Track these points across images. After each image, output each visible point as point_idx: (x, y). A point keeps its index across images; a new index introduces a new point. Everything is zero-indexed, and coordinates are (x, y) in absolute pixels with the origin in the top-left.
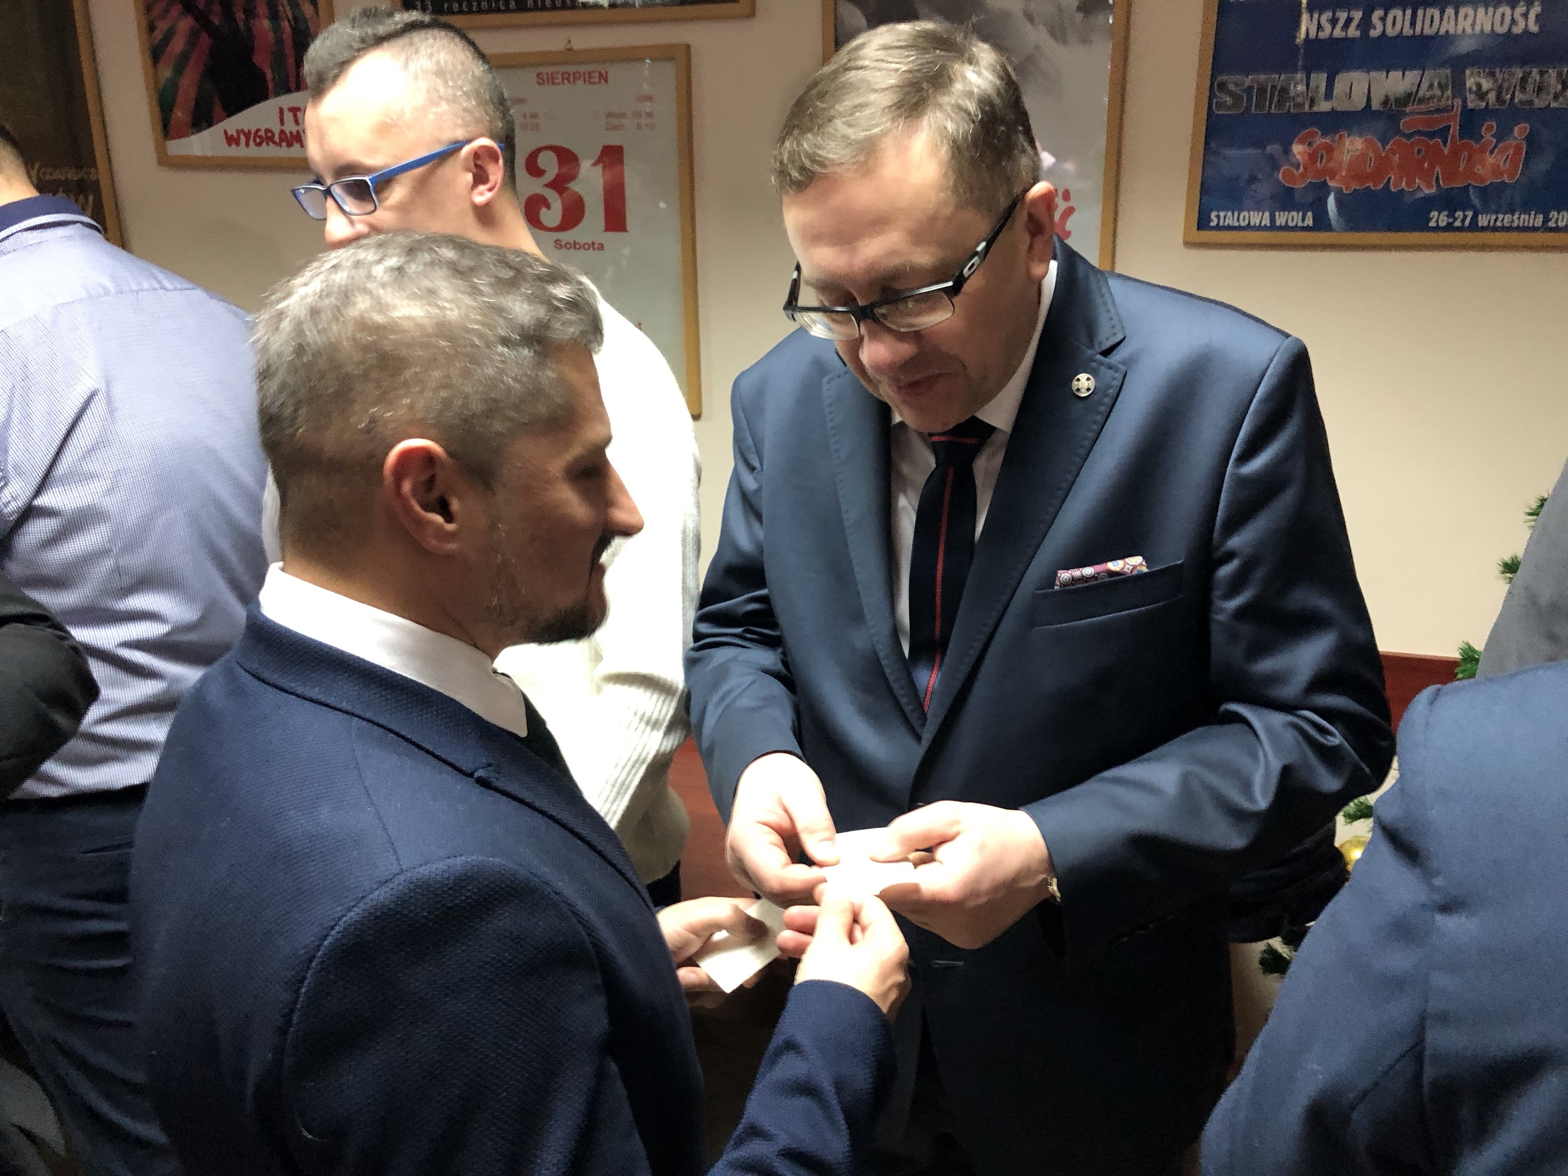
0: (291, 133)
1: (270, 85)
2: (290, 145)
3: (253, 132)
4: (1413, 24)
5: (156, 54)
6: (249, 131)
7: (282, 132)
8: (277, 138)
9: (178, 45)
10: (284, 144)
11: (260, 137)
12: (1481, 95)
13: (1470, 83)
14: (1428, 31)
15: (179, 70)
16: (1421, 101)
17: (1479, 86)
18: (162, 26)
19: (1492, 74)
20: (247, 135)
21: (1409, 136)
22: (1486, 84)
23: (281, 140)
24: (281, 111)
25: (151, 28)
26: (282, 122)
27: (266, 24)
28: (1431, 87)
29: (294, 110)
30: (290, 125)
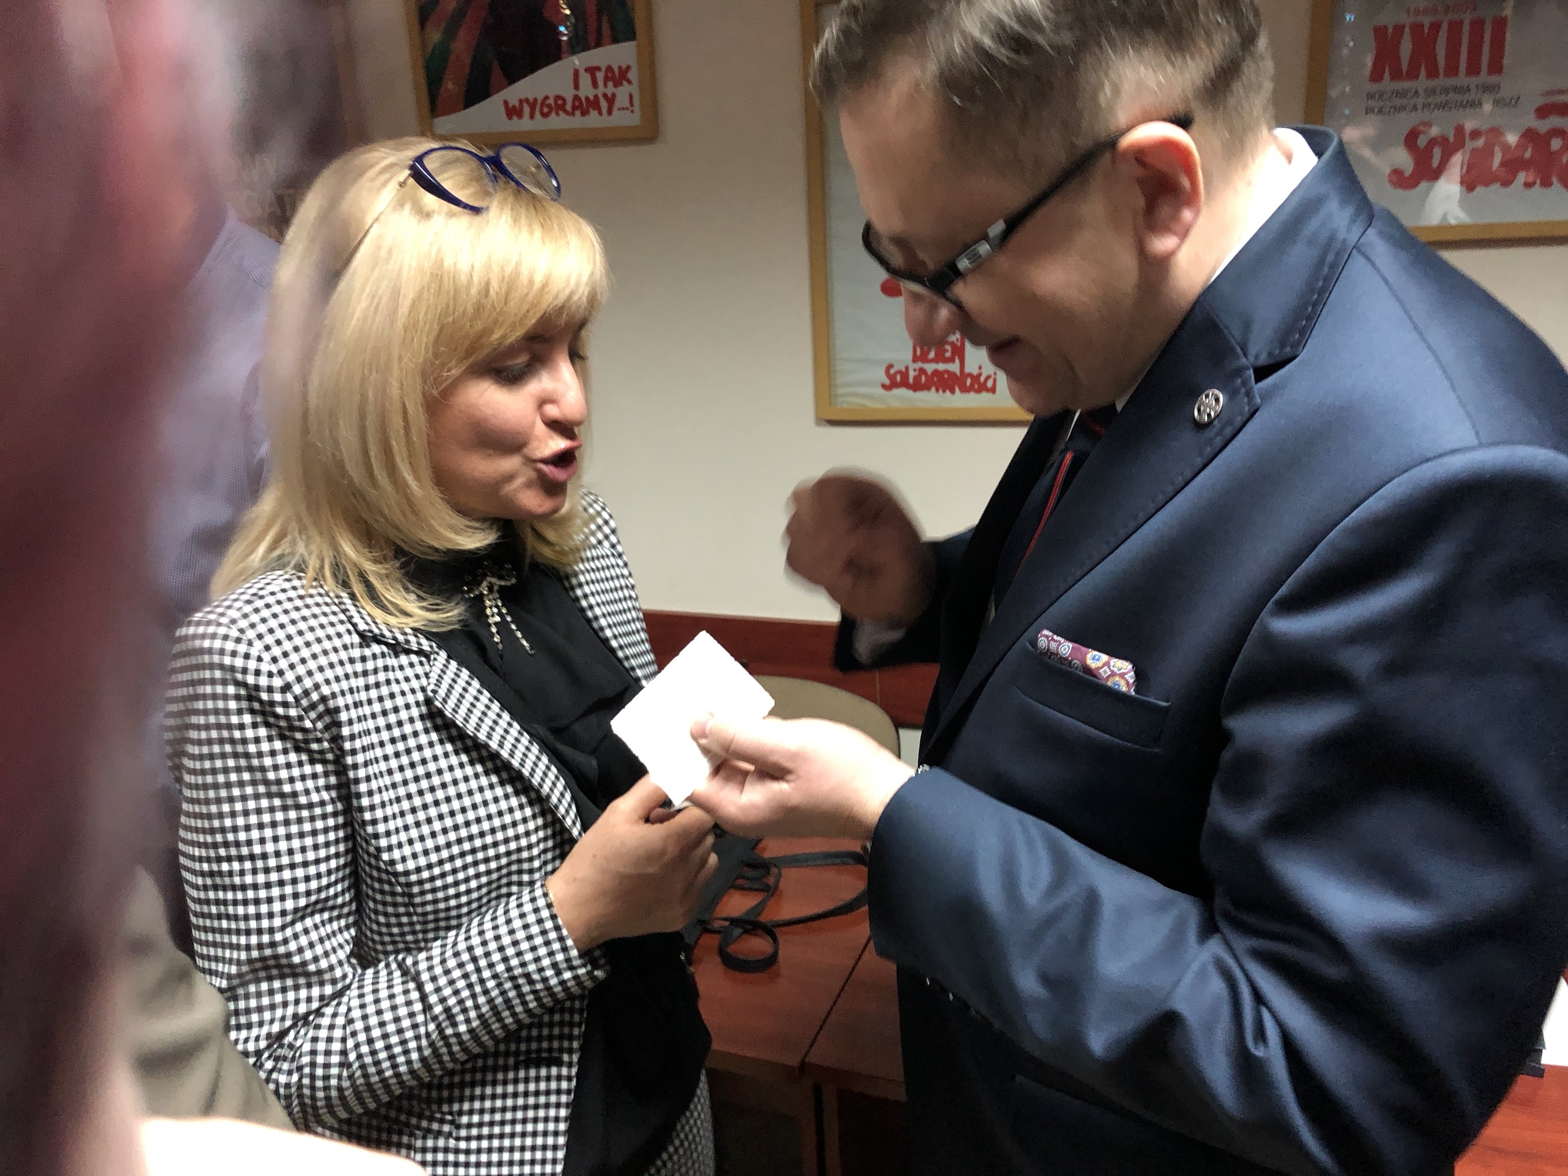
0: (587, 98)
1: (564, 43)
2: (584, 113)
3: (539, 101)
5: (424, 15)
6: (535, 100)
7: (576, 98)
8: (569, 107)
10: (578, 113)
11: (549, 106)
15: (450, 33)
20: (533, 105)
23: (574, 108)
24: (576, 73)
26: (577, 87)
29: (592, 71)
30: (586, 90)
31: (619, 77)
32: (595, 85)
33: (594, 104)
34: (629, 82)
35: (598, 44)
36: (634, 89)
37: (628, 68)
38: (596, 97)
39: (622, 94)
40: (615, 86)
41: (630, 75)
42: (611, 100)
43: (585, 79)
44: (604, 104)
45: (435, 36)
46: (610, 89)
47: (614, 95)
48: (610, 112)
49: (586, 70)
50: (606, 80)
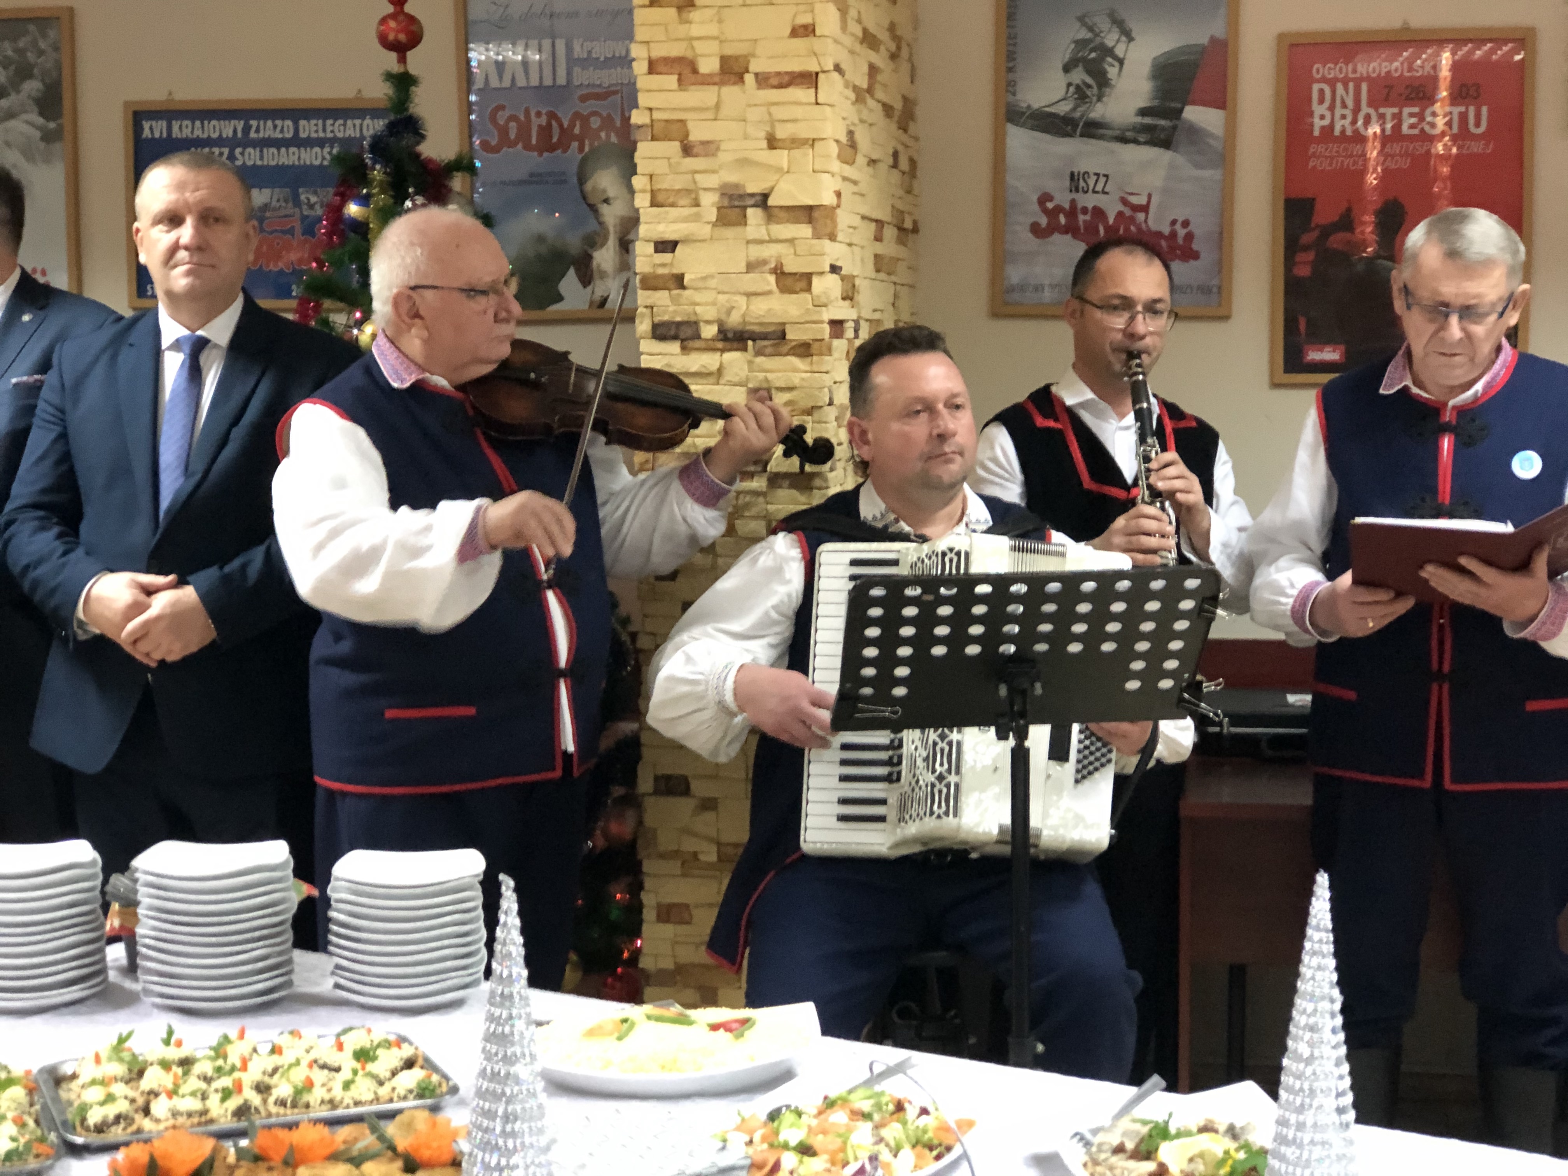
4: (262, 158)
12: (311, 207)
13: (303, 197)
14: (273, 163)
16: (275, 209)
17: (308, 199)
19: (315, 193)
21: (272, 233)
22: (313, 199)
28: (278, 201)
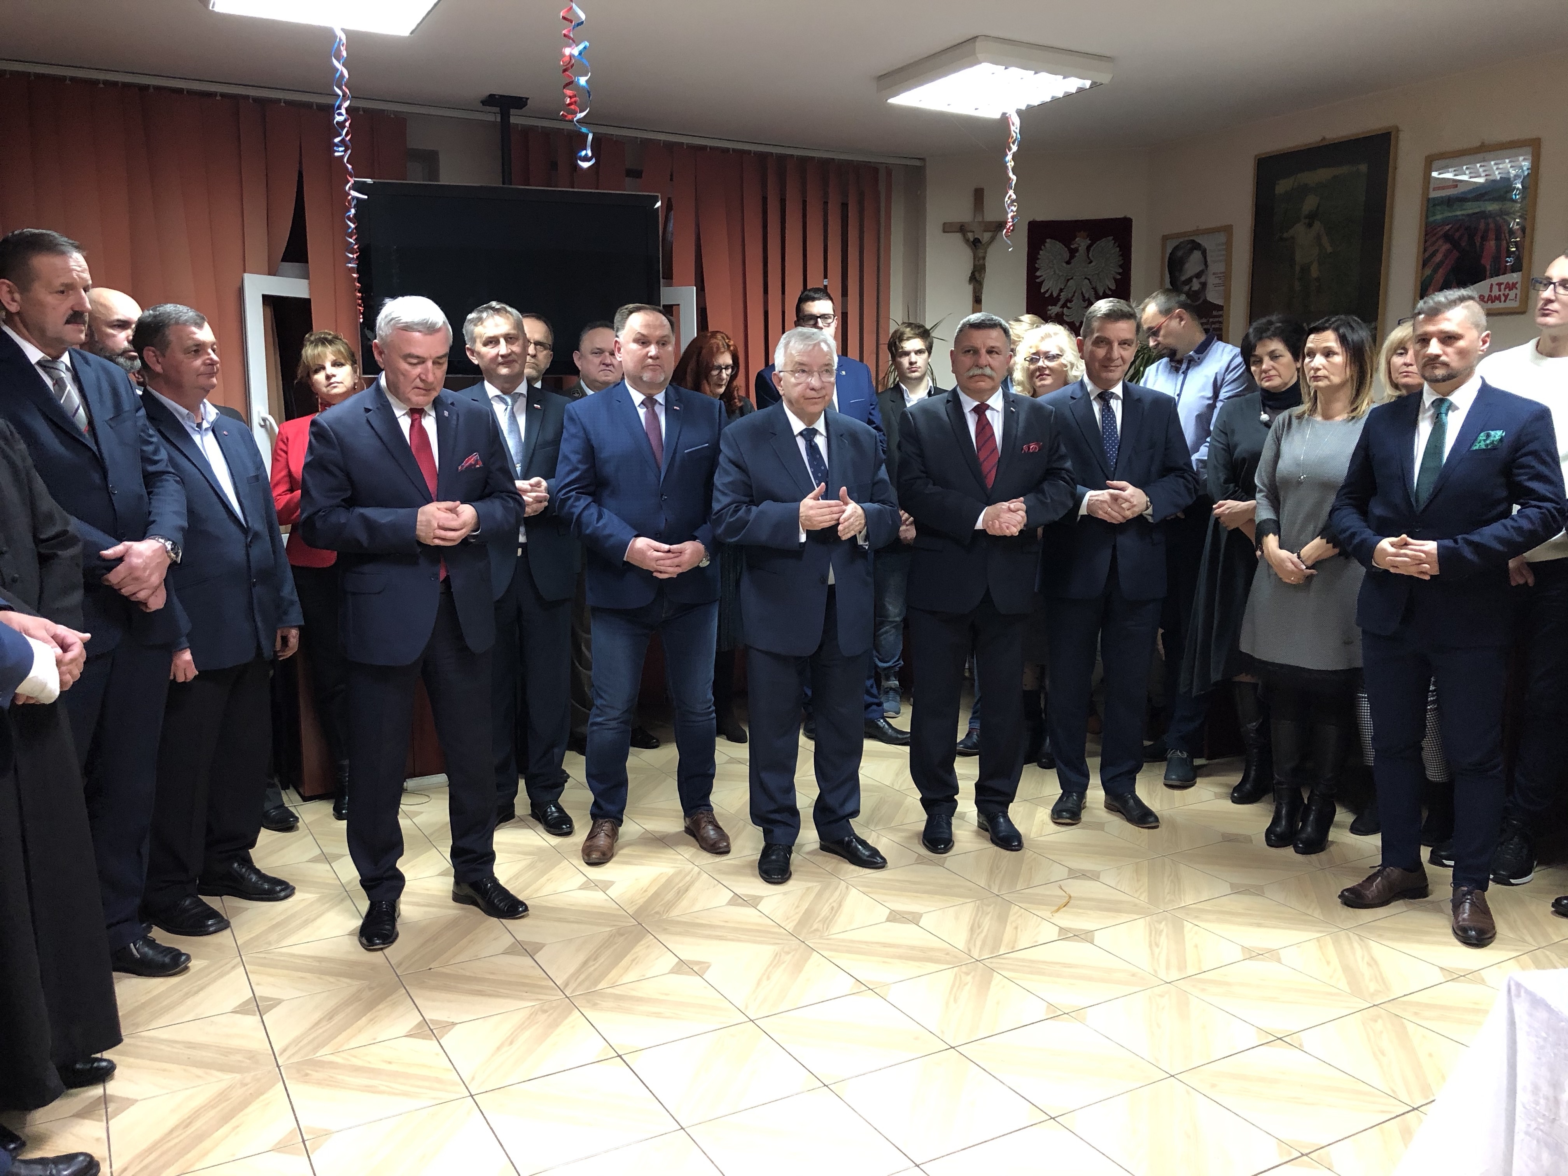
0: (1495, 296)
1: (1488, 273)
2: (1492, 302)
5: (1424, 265)
7: (1489, 295)
8: (1486, 299)
9: (1439, 257)
10: (1490, 302)
15: (1435, 271)
18: (1431, 250)
23: (1488, 300)
24: (1492, 285)
25: (1425, 250)
26: (1491, 291)
27: (1492, 243)
29: (1499, 284)
30: (1495, 292)
31: (1511, 287)
32: (1500, 290)
33: (1498, 298)
34: (1517, 289)
35: (1504, 274)
36: (1518, 292)
37: (1517, 283)
38: (1500, 295)
39: (1512, 294)
40: (1510, 290)
41: (1517, 286)
42: (1506, 296)
43: (1496, 288)
44: (1503, 298)
45: (1428, 272)
46: (1507, 291)
47: (1508, 294)
48: (1505, 301)
49: (1497, 284)
50: (1505, 289)
